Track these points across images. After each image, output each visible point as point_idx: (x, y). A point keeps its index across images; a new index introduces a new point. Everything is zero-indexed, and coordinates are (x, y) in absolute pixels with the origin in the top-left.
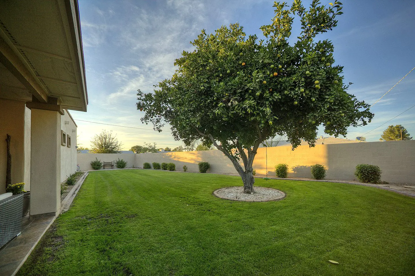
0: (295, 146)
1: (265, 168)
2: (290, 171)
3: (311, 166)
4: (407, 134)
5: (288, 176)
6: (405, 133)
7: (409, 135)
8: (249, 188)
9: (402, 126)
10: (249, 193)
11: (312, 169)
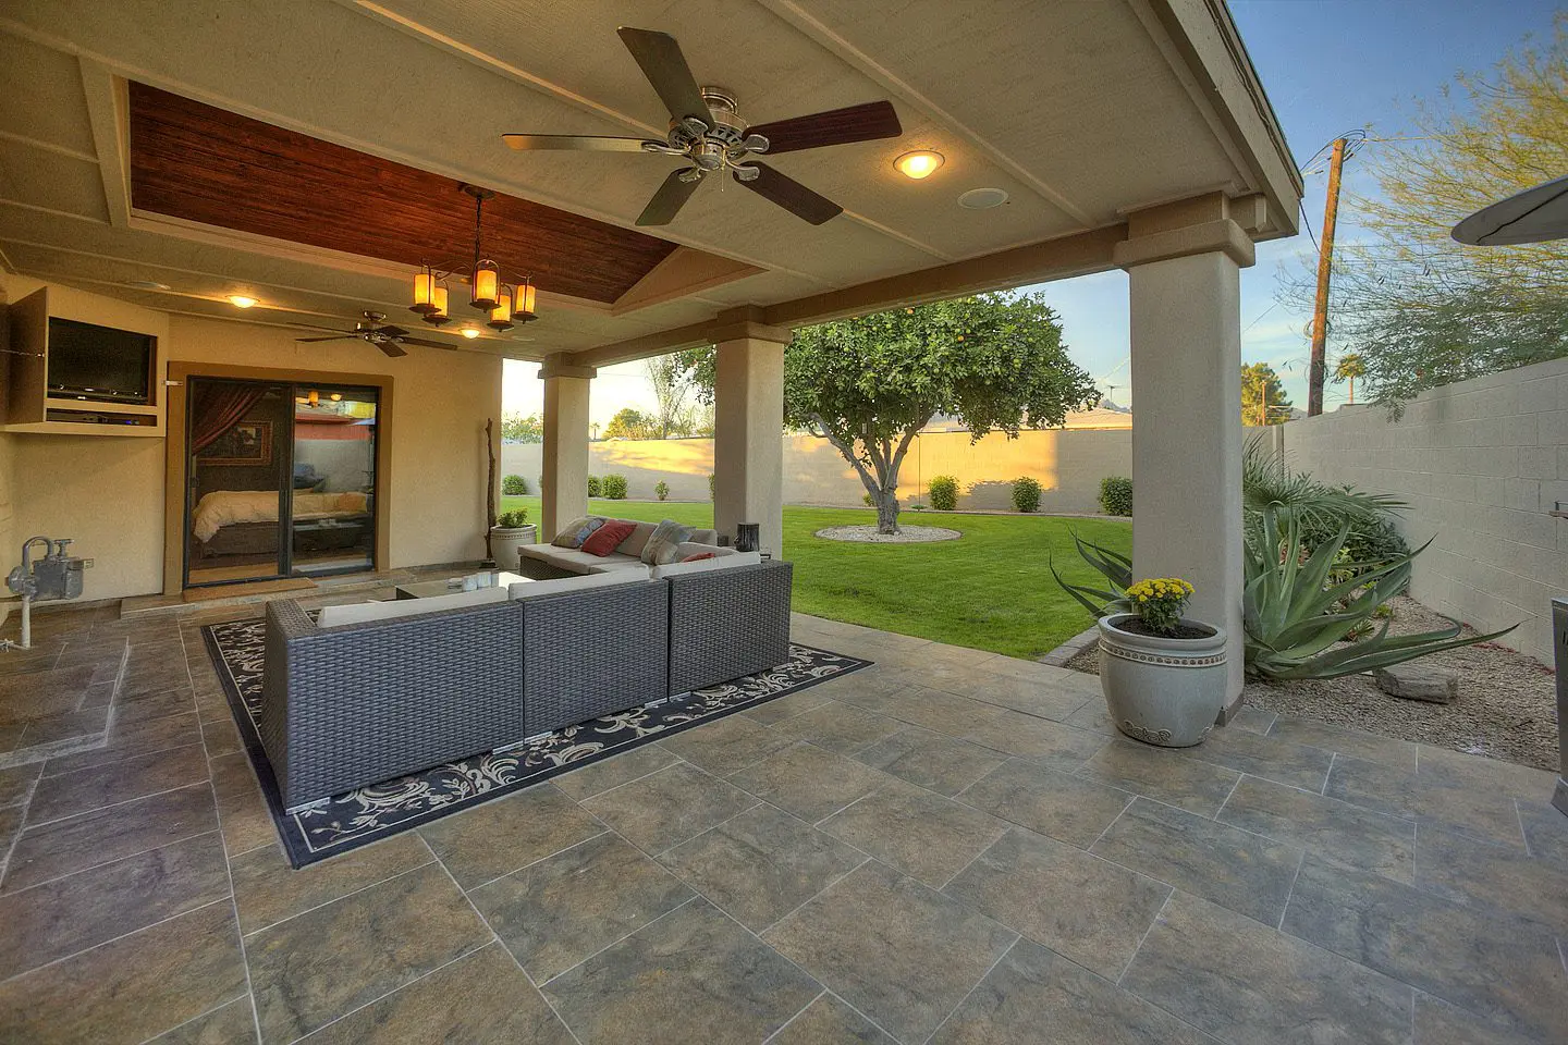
0: (978, 436)
1: (914, 485)
2: (963, 489)
3: (1012, 482)
4: (1280, 390)
5: (958, 504)
6: (1275, 389)
7: (1285, 394)
8: (890, 523)
9: (1270, 367)
10: (889, 532)
11: (1013, 489)
